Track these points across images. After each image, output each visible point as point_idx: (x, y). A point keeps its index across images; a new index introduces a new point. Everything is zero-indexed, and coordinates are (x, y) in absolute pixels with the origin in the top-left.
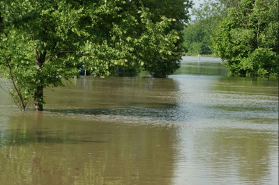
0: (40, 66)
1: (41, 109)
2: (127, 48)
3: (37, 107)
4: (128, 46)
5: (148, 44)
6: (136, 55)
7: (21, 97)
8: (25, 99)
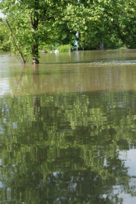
0: (35, 29)
1: (37, 62)
2: (99, 8)
3: (34, 61)
4: (100, 7)
5: (115, 5)
6: (107, 13)
7: (21, 54)
8: (25, 56)
